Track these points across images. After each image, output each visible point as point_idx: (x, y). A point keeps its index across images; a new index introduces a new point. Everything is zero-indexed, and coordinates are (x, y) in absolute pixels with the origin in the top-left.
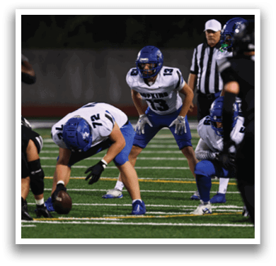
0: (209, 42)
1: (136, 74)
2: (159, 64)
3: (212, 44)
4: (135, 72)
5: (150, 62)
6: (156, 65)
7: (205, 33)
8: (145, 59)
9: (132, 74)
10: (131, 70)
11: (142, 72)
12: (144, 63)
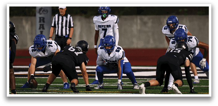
0: (61, 13)
1: (166, 29)
2: (177, 24)
3: (63, 14)
4: (166, 28)
5: (172, 23)
6: (176, 24)
7: (59, 9)
8: (171, 22)
9: (165, 29)
10: (164, 27)
11: (169, 28)
12: (170, 23)
